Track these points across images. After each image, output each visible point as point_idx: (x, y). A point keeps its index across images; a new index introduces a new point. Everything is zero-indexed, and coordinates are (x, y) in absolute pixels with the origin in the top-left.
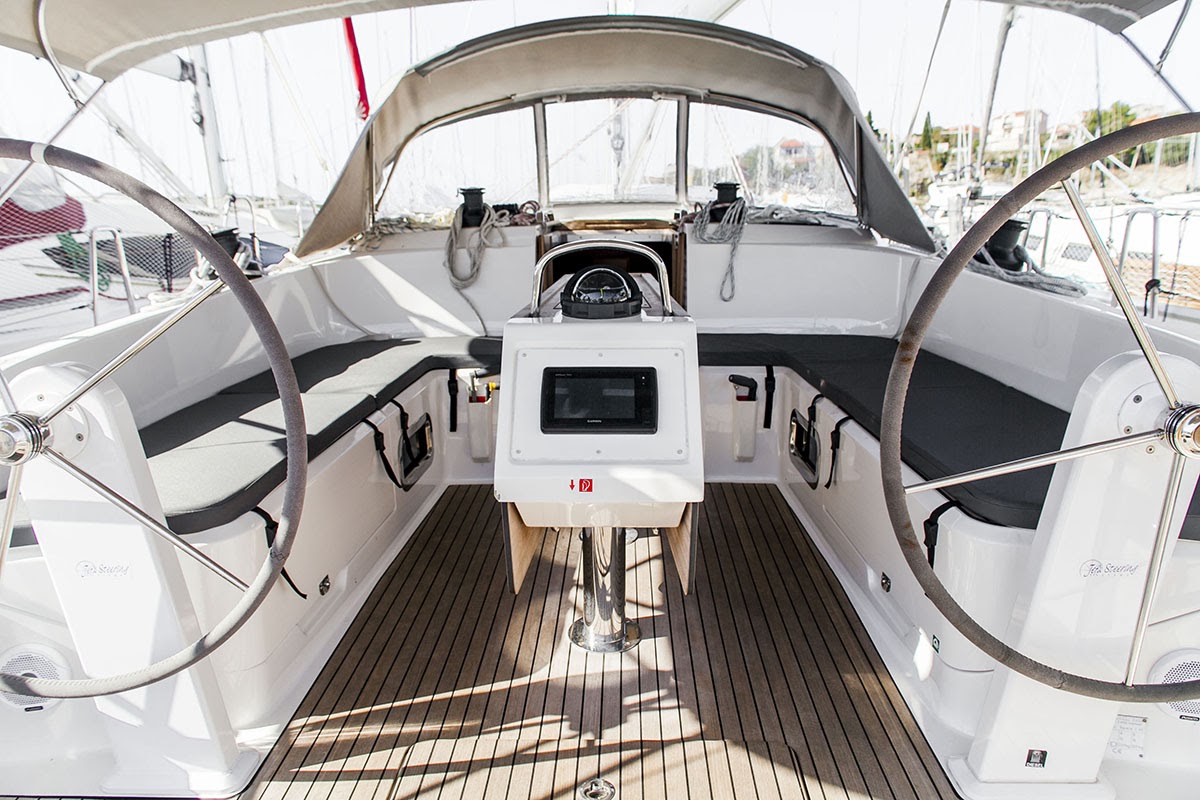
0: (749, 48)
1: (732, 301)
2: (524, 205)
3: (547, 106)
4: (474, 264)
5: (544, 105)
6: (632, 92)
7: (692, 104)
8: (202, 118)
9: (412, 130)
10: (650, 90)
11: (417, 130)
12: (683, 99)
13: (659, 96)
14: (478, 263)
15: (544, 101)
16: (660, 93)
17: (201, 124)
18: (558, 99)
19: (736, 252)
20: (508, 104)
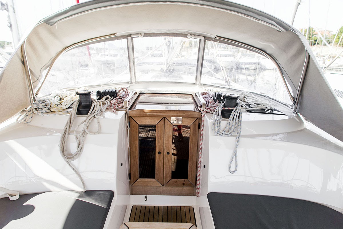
0: (251, 18)
1: (236, 174)
2: (120, 91)
3: (134, 38)
4: (79, 144)
5: (132, 38)
6: (177, 34)
7: (206, 41)
8: (11, 25)
9: (61, 49)
10: (186, 33)
11: (64, 49)
12: (203, 39)
13: (191, 36)
14: (82, 143)
15: (132, 36)
16: (191, 35)
17: (11, 26)
18: (139, 35)
19: (239, 144)
20: (113, 37)
